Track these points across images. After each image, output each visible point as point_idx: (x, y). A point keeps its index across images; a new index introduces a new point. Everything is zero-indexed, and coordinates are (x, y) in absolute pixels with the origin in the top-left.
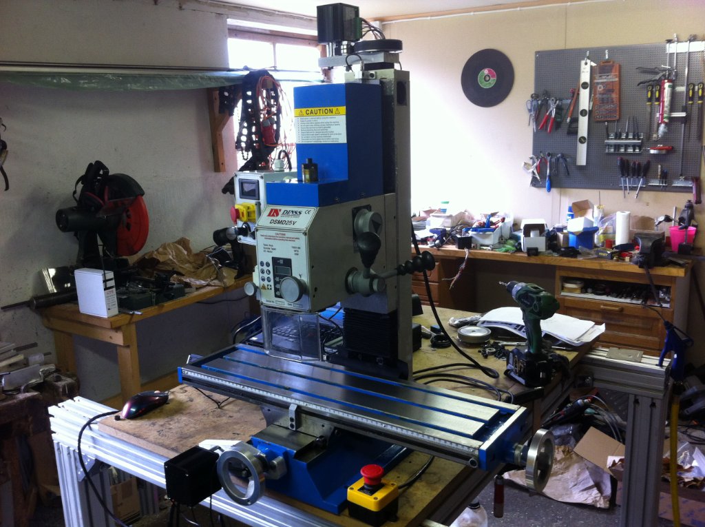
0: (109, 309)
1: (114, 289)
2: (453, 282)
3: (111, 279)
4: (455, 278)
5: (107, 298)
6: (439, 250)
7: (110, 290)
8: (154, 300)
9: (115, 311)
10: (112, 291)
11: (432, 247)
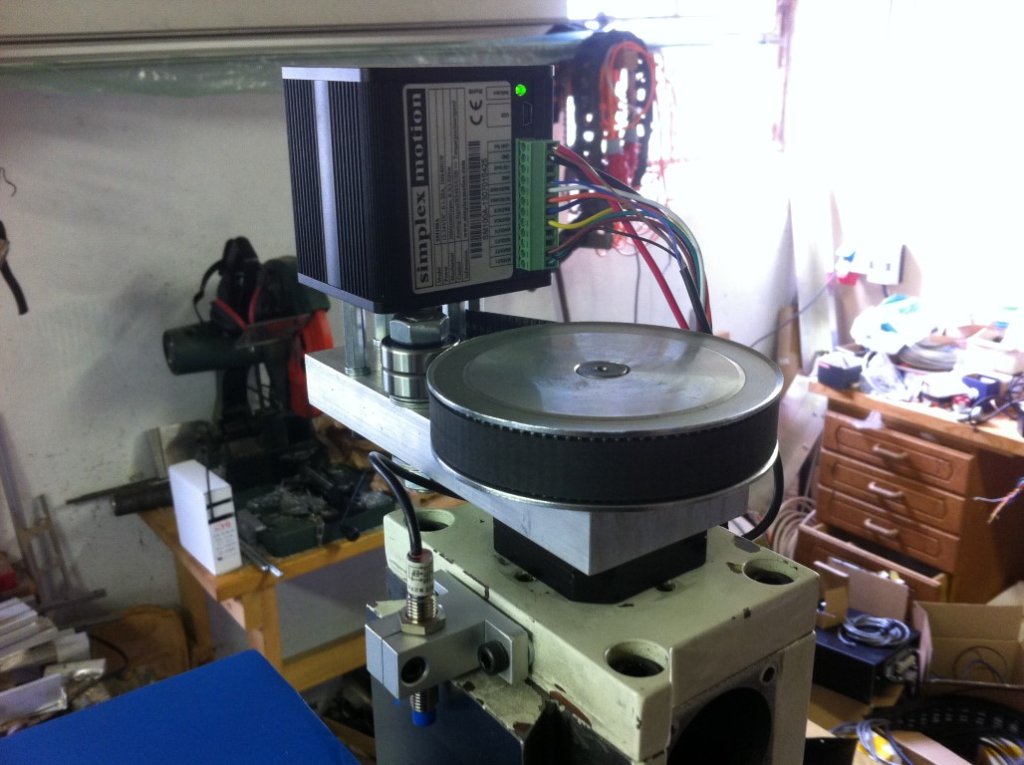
0: (220, 559)
1: (232, 521)
2: (998, 509)
3: (226, 501)
4: (1005, 500)
5: (215, 538)
6: (976, 431)
7: (223, 522)
8: (320, 537)
9: (234, 560)
10: (228, 525)
11: (962, 421)
